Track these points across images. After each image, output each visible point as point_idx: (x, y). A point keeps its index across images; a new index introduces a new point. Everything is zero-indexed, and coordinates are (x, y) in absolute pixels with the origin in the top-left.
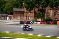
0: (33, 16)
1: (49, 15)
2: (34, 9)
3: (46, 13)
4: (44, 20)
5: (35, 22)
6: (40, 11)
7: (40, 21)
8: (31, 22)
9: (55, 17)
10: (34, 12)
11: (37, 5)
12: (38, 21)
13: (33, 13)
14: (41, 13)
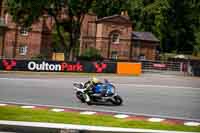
0: (39, 42)
1: (90, 40)
2: (41, 19)
3: (82, 34)
4: (75, 59)
5: (44, 65)
6: (61, 27)
7: (60, 63)
8: (32, 66)
9: (111, 50)
10: (40, 30)
11: (52, 6)
12: (55, 63)
13: (38, 32)
14: (67, 34)
